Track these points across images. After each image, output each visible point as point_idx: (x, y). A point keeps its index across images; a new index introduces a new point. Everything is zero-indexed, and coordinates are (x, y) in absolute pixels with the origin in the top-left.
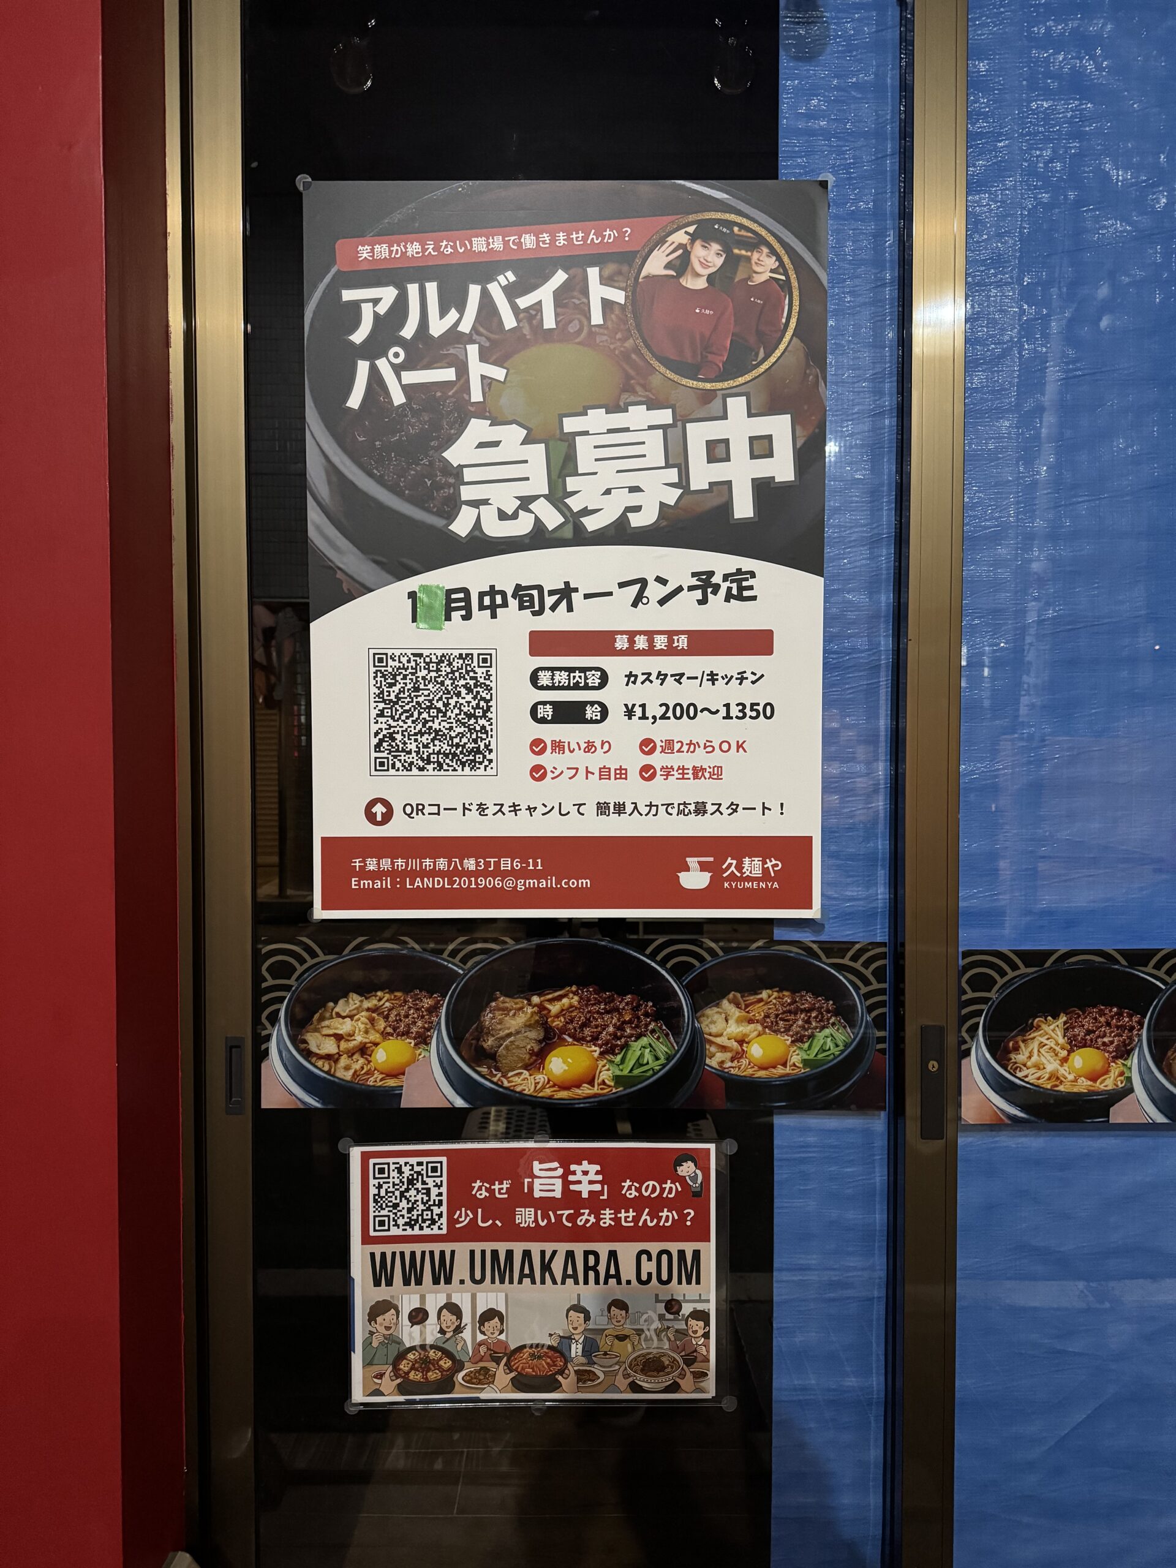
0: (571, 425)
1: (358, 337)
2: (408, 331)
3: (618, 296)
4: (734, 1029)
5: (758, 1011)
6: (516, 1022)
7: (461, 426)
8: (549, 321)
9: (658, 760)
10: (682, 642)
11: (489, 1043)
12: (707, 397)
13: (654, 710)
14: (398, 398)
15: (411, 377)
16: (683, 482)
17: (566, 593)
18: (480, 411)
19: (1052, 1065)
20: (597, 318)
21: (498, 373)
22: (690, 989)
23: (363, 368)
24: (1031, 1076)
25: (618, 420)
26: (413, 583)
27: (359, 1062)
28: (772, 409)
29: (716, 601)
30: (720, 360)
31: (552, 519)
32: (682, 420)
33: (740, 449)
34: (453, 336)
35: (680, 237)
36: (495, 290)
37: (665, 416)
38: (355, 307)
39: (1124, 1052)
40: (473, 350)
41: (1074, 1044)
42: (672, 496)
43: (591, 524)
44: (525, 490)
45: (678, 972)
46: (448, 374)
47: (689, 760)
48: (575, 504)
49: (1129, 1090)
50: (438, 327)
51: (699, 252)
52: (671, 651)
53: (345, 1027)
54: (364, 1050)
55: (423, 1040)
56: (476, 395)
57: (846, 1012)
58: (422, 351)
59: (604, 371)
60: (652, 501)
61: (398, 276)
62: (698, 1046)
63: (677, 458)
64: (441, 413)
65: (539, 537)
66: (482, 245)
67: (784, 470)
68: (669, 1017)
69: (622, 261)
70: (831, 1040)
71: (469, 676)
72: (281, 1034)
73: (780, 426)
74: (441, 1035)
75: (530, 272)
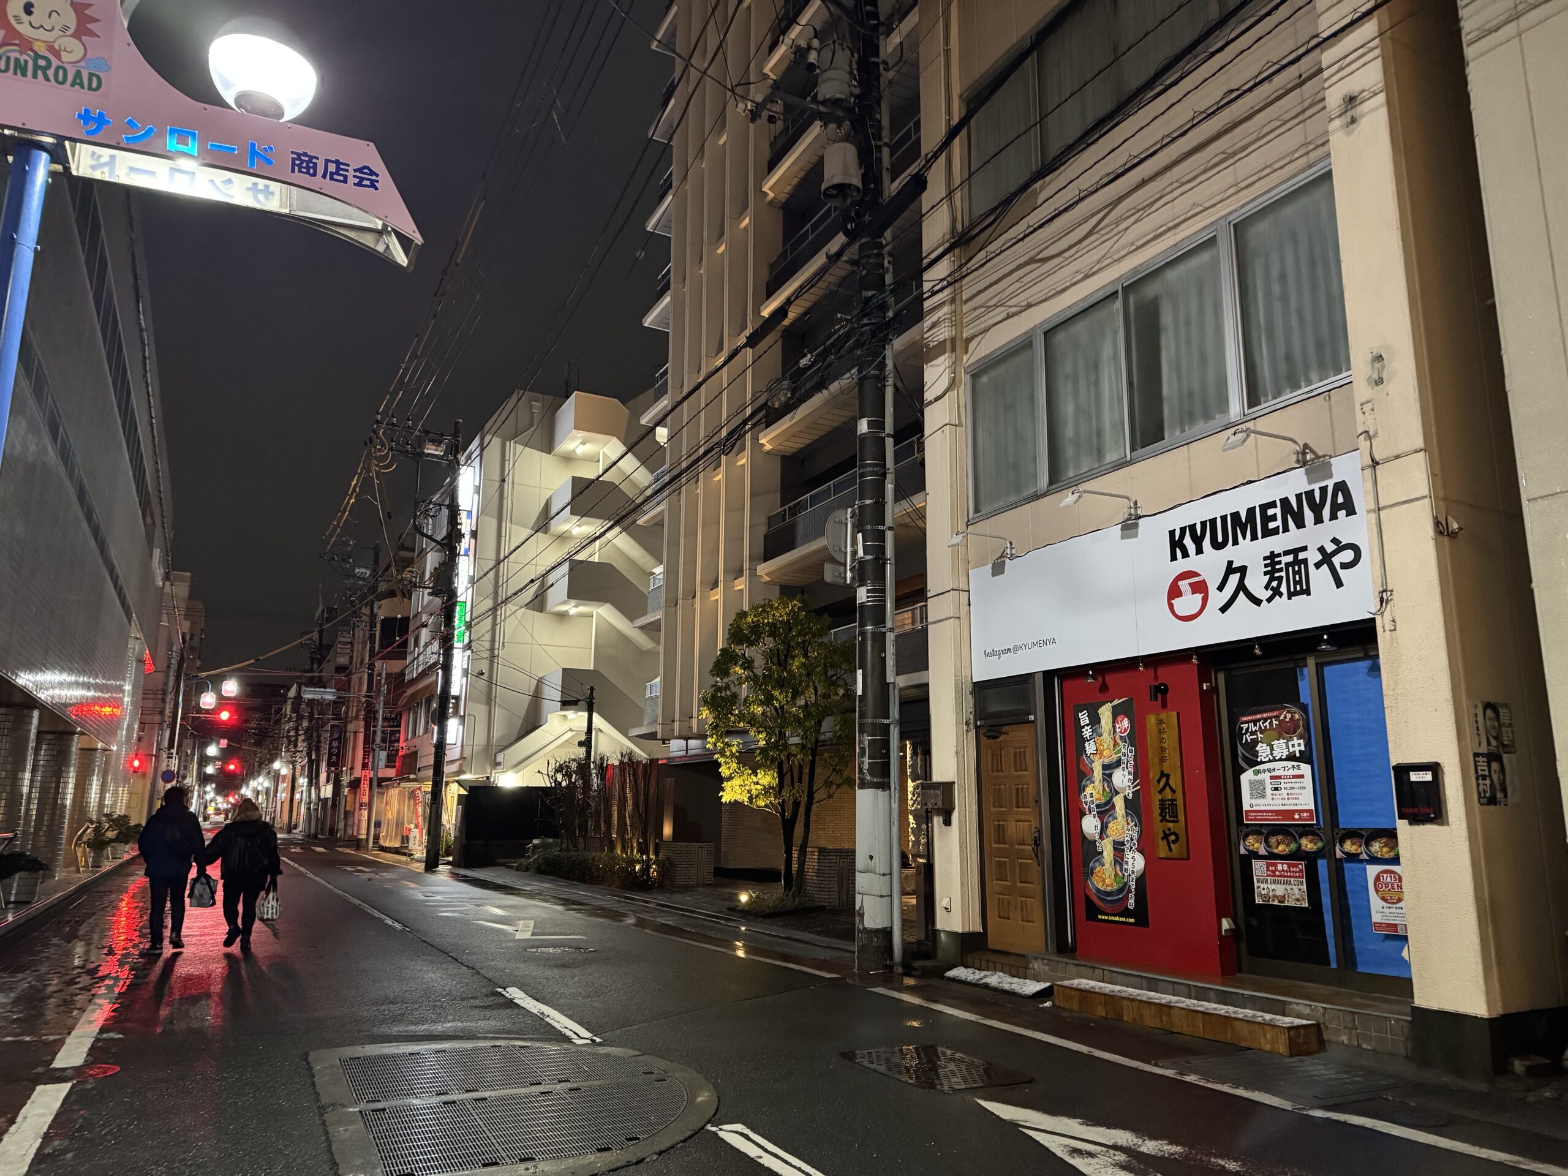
0: (1272, 743)
2: (1250, 731)
3: (1277, 723)
4: (1305, 843)
5: (1308, 839)
7: (1258, 744)
8: (1268, 727)
9: (1290, 796)
10: (1291, 777)
12: (1291, 737)
13: (1288, 788)
14: (1249, 741)
15: (1250, 737)
16: (1289, 751)
17: (1274, 769)
18: (1261, 742)
20: (1275, 726)
21: (1262, 736)
22: (1298, 835)
23: (1244, 736)
25: (1279, 741)
26: (1254, 769)
28: (1301, 738)
29: (1295, 770)
30: (1292, 732)
31: (1271, 758)
32: (1288, 741)
33: (1296, 745)
34: (1256, 731)
35: (1285, 713)
36: (1261, 723)
37: (1285, 740)
39: (1360, 846)
40: (1259, 733)
41: (1353, 844)
42: (1288, 753)
43: (1277, 758)
44: (1267, 753)
45: (1296, 832)
46: (1255, 737)
48: (1274, 755)
49: (1362, 853)
50: (1254, 730)
51: (1287, 715)
56: (1260, 739)
57: (1321, 840)
58: (1253, 733)
59: (1275, 734)
60: (1285, 753)
61: (1247, 722)
62: (1300, 845)
63: (1288, 747)
64: (1255, 742)
65: (1270, 761)
66: (1258, 716)
67: (1302, 748)
68: (1295, 840)
69: (1277, 717)
70: (1320, 844)
71: (1262, 783)
72: (1242, 841)
73: (1301, 741)
74: (1263, 843)
75: (1265, 720)
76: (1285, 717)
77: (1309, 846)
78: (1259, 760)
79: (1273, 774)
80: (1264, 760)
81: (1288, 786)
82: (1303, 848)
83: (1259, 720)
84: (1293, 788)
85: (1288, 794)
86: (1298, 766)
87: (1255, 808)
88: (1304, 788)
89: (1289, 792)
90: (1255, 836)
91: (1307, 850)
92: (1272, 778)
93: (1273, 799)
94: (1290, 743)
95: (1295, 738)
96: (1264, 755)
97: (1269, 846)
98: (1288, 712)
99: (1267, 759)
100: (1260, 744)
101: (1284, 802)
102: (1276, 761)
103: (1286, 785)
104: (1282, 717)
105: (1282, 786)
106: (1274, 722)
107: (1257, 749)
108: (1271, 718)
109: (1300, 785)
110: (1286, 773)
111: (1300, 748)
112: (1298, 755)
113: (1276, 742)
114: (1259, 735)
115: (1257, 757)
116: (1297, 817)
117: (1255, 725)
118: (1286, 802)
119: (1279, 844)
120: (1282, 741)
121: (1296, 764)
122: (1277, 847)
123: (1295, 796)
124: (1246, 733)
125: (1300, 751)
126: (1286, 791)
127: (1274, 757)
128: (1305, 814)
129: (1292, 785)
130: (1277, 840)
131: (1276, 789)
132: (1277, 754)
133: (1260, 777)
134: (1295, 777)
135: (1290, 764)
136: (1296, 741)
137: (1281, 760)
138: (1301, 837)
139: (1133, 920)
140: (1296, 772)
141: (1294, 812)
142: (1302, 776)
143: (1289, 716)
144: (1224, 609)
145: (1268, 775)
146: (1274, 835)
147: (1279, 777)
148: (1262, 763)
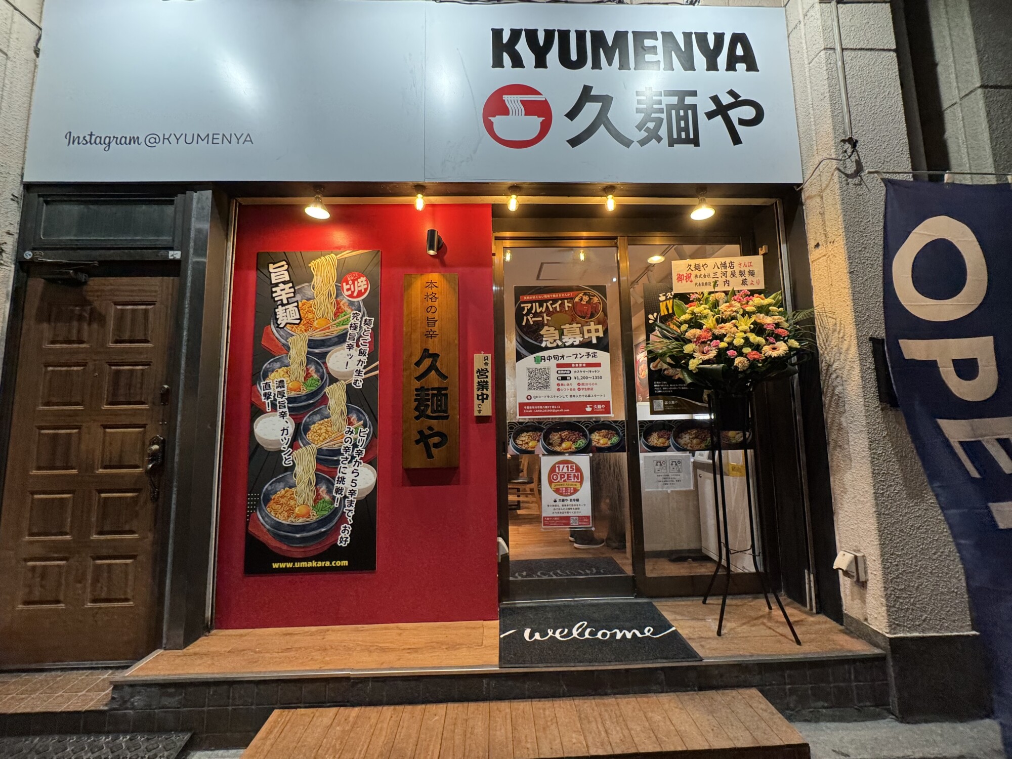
0: (562, 327)
1: (524, 313)
2: (533, 311)
3: (570, 305)
4: (597, 438)
5: (601, 434)
6: (556, 438)
7: (543, 327)
8: (558, 310)
9: (581, 387)
10: (584, 365)
11: (551, 441)
12: (587, 322)
13: (580, 378)
14: (532, 323)
15: (534, 319)
16: (583, 337)
17: (563, 356)
18: (547, 325)
19: (656, 441)
20: (567, 309)
21: (549, 318)
22: (589, 430)
23: (525, 318)
24: (651, 444)
25: (571, 326)
26: (535, 355)
27: (526, 446)
28: (599, 324)
29: (590, 357)
30: (589, 316)
31: (560, 343)
32: (582, 326)
33: (593, 331)
34: (541, 312)
35: (581, 295)
36: (548, 304)
37: (580, 325)
38: (524, 307)
39: (668, 439)
40: (545, 315)
41: (660, 437)
42: (581, 339)
43: (567, 344)
44: (555, 338)
45: (586, 427)
46: (541, 319)
47: (587, 387)
48: (564, 341)
49: (670, 446)
50: (538, 311)
51: (584, 297)
52: (582, 367)
53: (524, 439)
54: (527, 443)
55: (538, 441)
56: (546, 322)
57: (618, 434)
58: (536, 315)
59: (568, 318)
60: (578, 340)
61: (531, 302)
62: (590, 441)
63: (582, 333)
64: (540, 325)
65: (558, 347)
66: (546, 296)
67: (601, 334)
68: (585, 436)
69: (571, 299)
70: (615, 439)
71: (545, 372)
72: (511, 440)
73: (600, 327)
74: (542, 440)
75: (555, 301)
76: (581, 299)
77: (601, 442)
78: (543, 345)
79: (561, 361)
80: (549, 345)
81: (579, 375)
82: (594, 444)
83: (547, 301)
84: (587, 378)
85: (579, 384)
86: (594, 353)
87: (533, 400)
88: (601, 378)
89: (581, 382)
90: (531, 433)
91: (598, 445)
92: (558, 366)
93: (559, 390)
94: (586, 328)
95: (592, 323)
96: (551, 340)
97: (550, 444)
98: (585, 294)
99: (555, 345)
100: (546, 328)
101: (573, 393)
102: (565, 347)
103: (577, 375)
104: (577, 300)
105: (572, 375)
106: (567, 304)
107: (542, 333)
108: (562, 299)
109: (597, 374)
110: (578, 361)
111: (598, 334)
112: (594, 341)
113: (567, 326)
114: (546, 318)
115: (541, 342)
116: (589, 409)
117: (541, 306)
118: (577, 393)
119: (562, 441)
120: (575, 325)
121: (591, 351)
122: (560, 444)
123: (589, 386)
124: (527, 314)
125: (598, 338)
126: (578, 381)
127: (564, 343)
128: (599, 407)
129: (586, 374)
130: (561, 436)
131: (564, 378)
132: (568, 340)
133: (543, 364)
134: (589, 365)
135: (584, 351)
136: (592, 326)
137: (572, 346)
138: (591, 432)
139: (345, 563)
140: (591, 360)
141: (585, 404)
142: (598, 365)
143: (586, 298)
144: (575, 142)
145: (554, 362)
146: (557, 431)
147: (569, 365)
148: (547, 348)
